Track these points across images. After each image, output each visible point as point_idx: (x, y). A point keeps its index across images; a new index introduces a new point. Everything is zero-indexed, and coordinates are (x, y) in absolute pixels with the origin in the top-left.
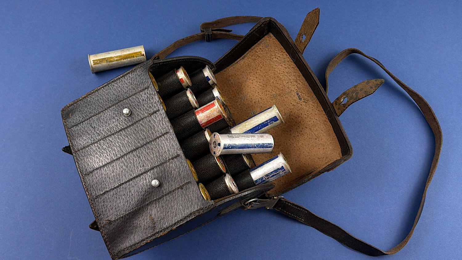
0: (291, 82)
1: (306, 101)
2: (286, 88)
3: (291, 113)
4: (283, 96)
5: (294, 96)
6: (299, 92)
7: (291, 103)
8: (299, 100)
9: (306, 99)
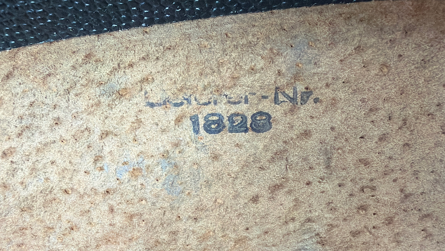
0: (105, 134)
1: (301, 88)
2: (127, 188)
3: (315, 226)
4: (174, 233)
5: (216, 157)
6: (208, 110)
7: (255, 199)
8: (267, 134)
9: (282, 82)
